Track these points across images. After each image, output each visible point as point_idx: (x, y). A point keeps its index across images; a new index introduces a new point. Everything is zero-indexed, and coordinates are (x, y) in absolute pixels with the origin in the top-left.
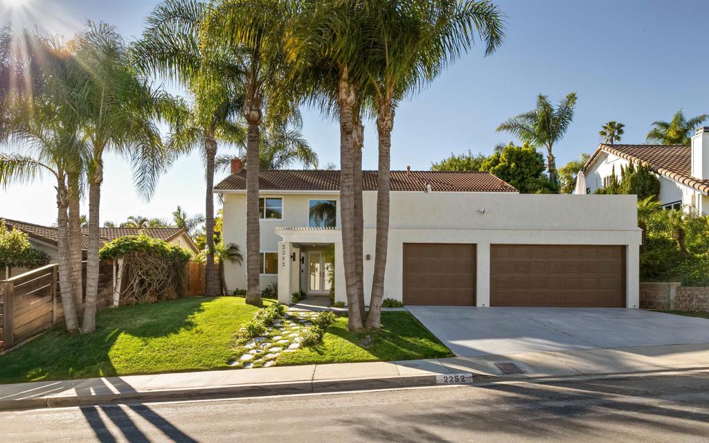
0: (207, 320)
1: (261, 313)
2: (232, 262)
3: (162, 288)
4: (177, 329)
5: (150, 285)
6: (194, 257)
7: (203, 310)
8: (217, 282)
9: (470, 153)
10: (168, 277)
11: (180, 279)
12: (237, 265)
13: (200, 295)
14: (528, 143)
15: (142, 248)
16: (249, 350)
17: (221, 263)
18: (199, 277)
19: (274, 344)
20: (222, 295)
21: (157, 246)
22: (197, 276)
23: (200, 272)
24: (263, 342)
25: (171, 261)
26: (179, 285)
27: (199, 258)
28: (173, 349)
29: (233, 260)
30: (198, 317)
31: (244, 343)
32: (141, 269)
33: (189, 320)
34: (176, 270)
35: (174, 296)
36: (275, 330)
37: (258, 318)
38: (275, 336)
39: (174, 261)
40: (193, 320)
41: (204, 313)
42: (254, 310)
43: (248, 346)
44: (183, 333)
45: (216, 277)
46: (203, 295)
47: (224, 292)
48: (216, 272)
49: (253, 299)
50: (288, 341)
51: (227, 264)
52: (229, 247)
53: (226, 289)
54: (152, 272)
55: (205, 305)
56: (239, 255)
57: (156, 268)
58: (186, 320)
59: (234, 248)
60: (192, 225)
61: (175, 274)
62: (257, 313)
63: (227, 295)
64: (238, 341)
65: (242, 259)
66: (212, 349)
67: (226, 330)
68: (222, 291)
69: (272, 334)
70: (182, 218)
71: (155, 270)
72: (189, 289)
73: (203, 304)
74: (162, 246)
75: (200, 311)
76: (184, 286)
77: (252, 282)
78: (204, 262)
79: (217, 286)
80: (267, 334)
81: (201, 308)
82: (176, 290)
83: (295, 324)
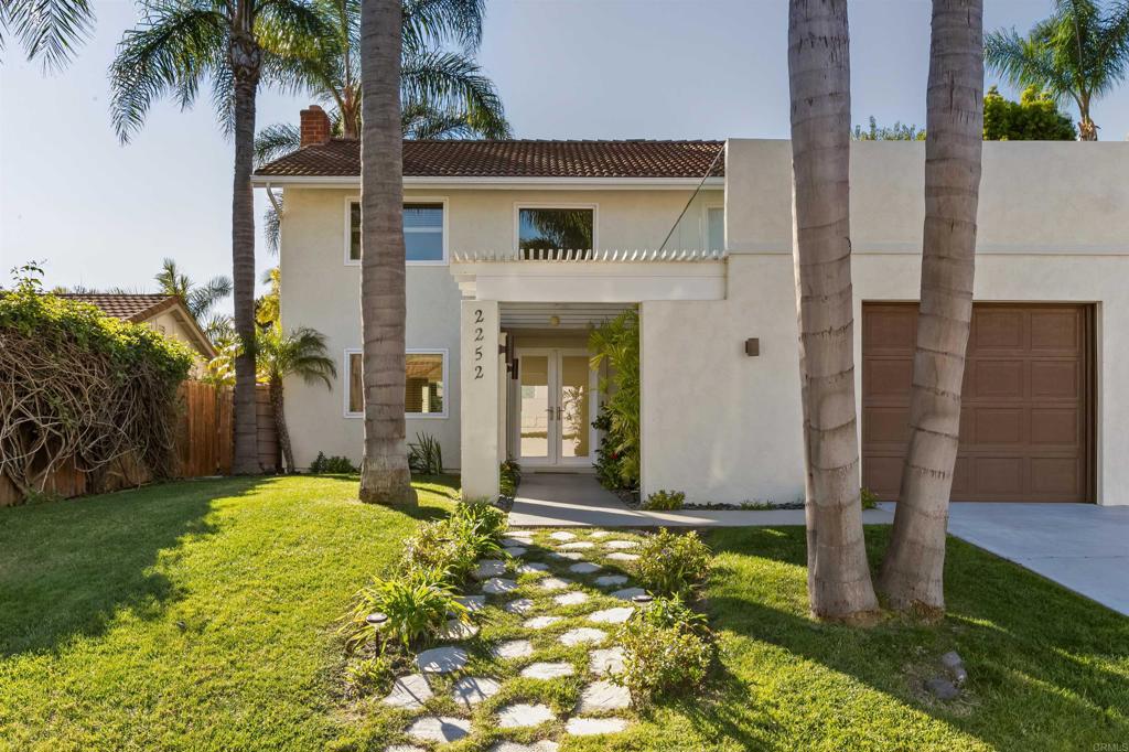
0: (226, 569)
1: (428, 539)
2: (306, 378)
3: (97, 453)
4: (102, 615)
5: (54, 442)
6: (199, 370)
7: (214, 530)
8: (265, 436)
9: (873, 126)
10: (119, 420)
11: (160, 429)
12: (319, 388)
13: (218, 472)
14: (1035, 90)
15: (23, 326)
16: (409, 720)
17: (276, 382)
18: (217, 422)
19: (512, 684)
20: (278, 471)
21: (76, 322)
22: (212, 421)
23: (218, 410)
24: (464, 676)
25: (128, 371)
26: (154, 444)
27: (214, 370)
28: (71, 715)
29: (309, 375)
30: (191, 559)
31: (383, 682)
32: (21, 393)
33: (160, 569)
34: (147, 401)
35: (140, 475)
36: (495, 613)
37: (421, 558)
38: (507, 640)
39: (138, 375)
40: (174, 571)
41: (218, 540)
42: (393, 524)
43: (399, 700)
44: (127, 631)
45: (263, 423)
46: (224, 474)
47: (284, 465)
48: (263, 410)
49: (384, 484)
50: (566, 669)
51: (293, 385)
52: (299, 338)
53: (289, 457)
54: (58, 400)
55: (226, 507)
56: (327, 362)
57: (76, 391)
58: (147, 573)
59: (311, 341)
60: (203, 304)
61: (140, 412)
62: (414, 541)
63: (293, 473)
64: (354, 668)
65: (334, 372)
66: (241, 716)
67: (300, 610)
68: (278, 462)
69: (488, 632)
70: (180, 287)
71: (71, 398)
72: (187, 458)
73: (216, 503)
74: (94, 324)
75: (204, 530)
76: (171, 447)
77: (383, 430)
78: (228, 381)
79: (266, 448)
80: (468, 630)
81: (209, 521)
82: (146, 459)
83: (563, 585)
